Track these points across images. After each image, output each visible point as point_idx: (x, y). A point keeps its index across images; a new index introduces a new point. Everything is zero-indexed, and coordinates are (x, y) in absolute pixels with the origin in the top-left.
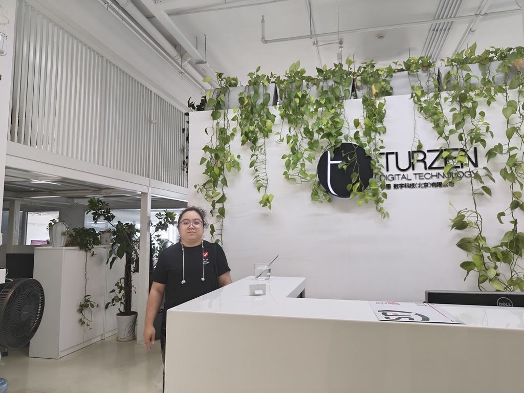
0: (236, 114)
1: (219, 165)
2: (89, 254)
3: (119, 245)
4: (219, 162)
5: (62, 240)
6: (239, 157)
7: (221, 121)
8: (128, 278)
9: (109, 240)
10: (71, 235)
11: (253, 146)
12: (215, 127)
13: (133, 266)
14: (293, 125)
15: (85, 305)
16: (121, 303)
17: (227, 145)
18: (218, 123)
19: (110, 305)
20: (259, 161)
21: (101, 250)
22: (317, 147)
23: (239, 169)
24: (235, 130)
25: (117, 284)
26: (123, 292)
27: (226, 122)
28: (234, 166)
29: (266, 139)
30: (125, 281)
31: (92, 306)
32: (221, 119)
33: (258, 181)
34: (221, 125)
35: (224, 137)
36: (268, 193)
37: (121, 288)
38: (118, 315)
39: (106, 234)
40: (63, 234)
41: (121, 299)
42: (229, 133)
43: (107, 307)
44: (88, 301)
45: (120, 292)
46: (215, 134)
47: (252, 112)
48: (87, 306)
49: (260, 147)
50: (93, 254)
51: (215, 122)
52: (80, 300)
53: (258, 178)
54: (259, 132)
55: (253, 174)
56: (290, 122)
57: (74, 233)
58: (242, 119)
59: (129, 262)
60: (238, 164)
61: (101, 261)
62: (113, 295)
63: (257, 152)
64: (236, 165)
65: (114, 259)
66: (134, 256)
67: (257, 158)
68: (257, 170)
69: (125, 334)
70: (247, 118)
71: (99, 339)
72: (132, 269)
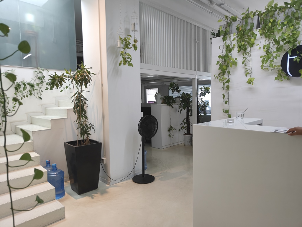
0: (235, 37)
1: (226, 64)
2: (171, 107)
3: (184, 103)
4: (226, 62)
5: (160, 101)
6: (236, 59)
7: (227, 41)
8: (188, 119)
9: (179, 101)
10: (163, 99)
11: (244, 53)
12: (224, 45)
13: (190, 113)
14: (268, 38)
15: (170, 129)
16: (185, 129)
17: (230, 54)
18: (226, 42)
19: (181, 130)
20: (247, 60)
21: (176, 106)
22: (281, 50)
23: (236, 65)
24: (234, 45)
25: (183, 121)
26: (186, 124)
27: (230, 41)
28: (234, 64)
29: (252, 48)
30: (186, 120)
31: (174, 130)
32: (227, 40)
33: (246, 71)
34: (228, 44)
35: (229, 49)
36: (252, 77)
37: (185, 123)
38: (184, 134)
39: (178, 98)
40: (161, 98)
41: (185, 128)
42: (231, 47)
43: (179, 131)
44: (171, 127)
45: (184, 125)
46: (224, 48)
47: (244, 34)
48: (171, 129)
49: (247, 53)
50: (172, 107)
51: (225, 42)
52: (169, 127)
53: (246, 70)
54: (248, 45)
55: (244, 67)
56: (266, 37)
57: (165, 98)
58: (238, 39)
59: (188, 111)
60: (236, 63)
61: (176, 110)
62: (182, 125)
63: (246, 56)
64: (235, 63)
65: (181, 110)
66: (190, 109)
67: (246, 59)
68: (246, 65)
69: (187, 143)
70: (241, 38)
71: (177, 144)
72: (190, 114)
